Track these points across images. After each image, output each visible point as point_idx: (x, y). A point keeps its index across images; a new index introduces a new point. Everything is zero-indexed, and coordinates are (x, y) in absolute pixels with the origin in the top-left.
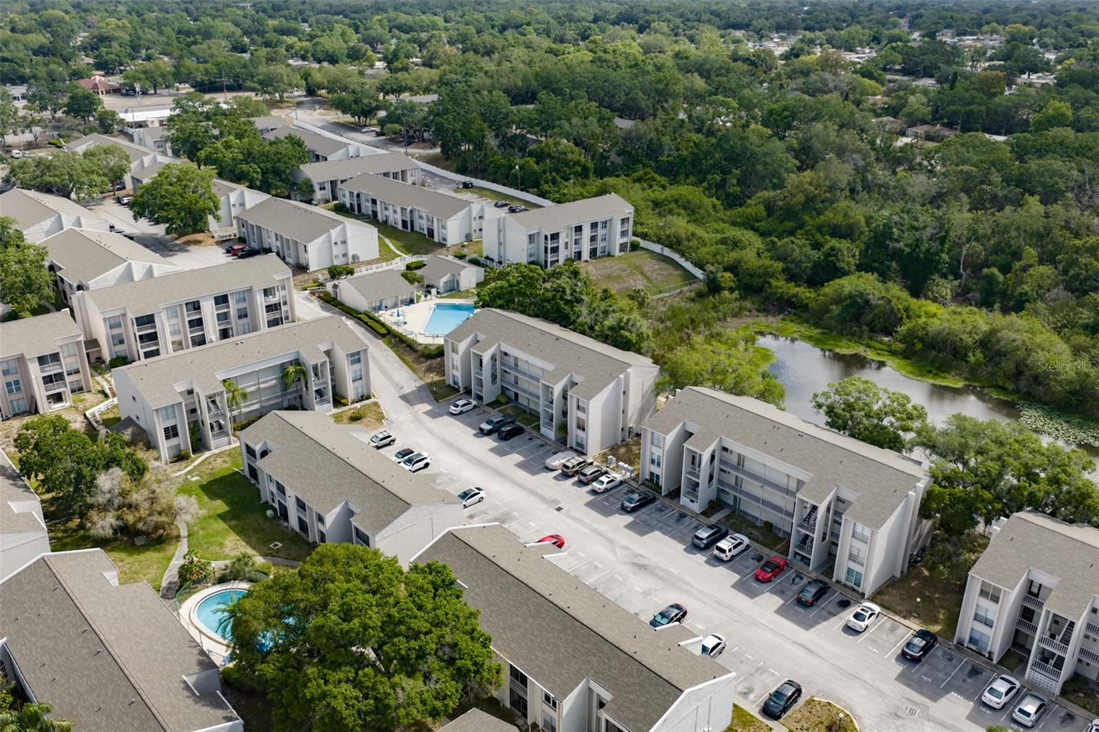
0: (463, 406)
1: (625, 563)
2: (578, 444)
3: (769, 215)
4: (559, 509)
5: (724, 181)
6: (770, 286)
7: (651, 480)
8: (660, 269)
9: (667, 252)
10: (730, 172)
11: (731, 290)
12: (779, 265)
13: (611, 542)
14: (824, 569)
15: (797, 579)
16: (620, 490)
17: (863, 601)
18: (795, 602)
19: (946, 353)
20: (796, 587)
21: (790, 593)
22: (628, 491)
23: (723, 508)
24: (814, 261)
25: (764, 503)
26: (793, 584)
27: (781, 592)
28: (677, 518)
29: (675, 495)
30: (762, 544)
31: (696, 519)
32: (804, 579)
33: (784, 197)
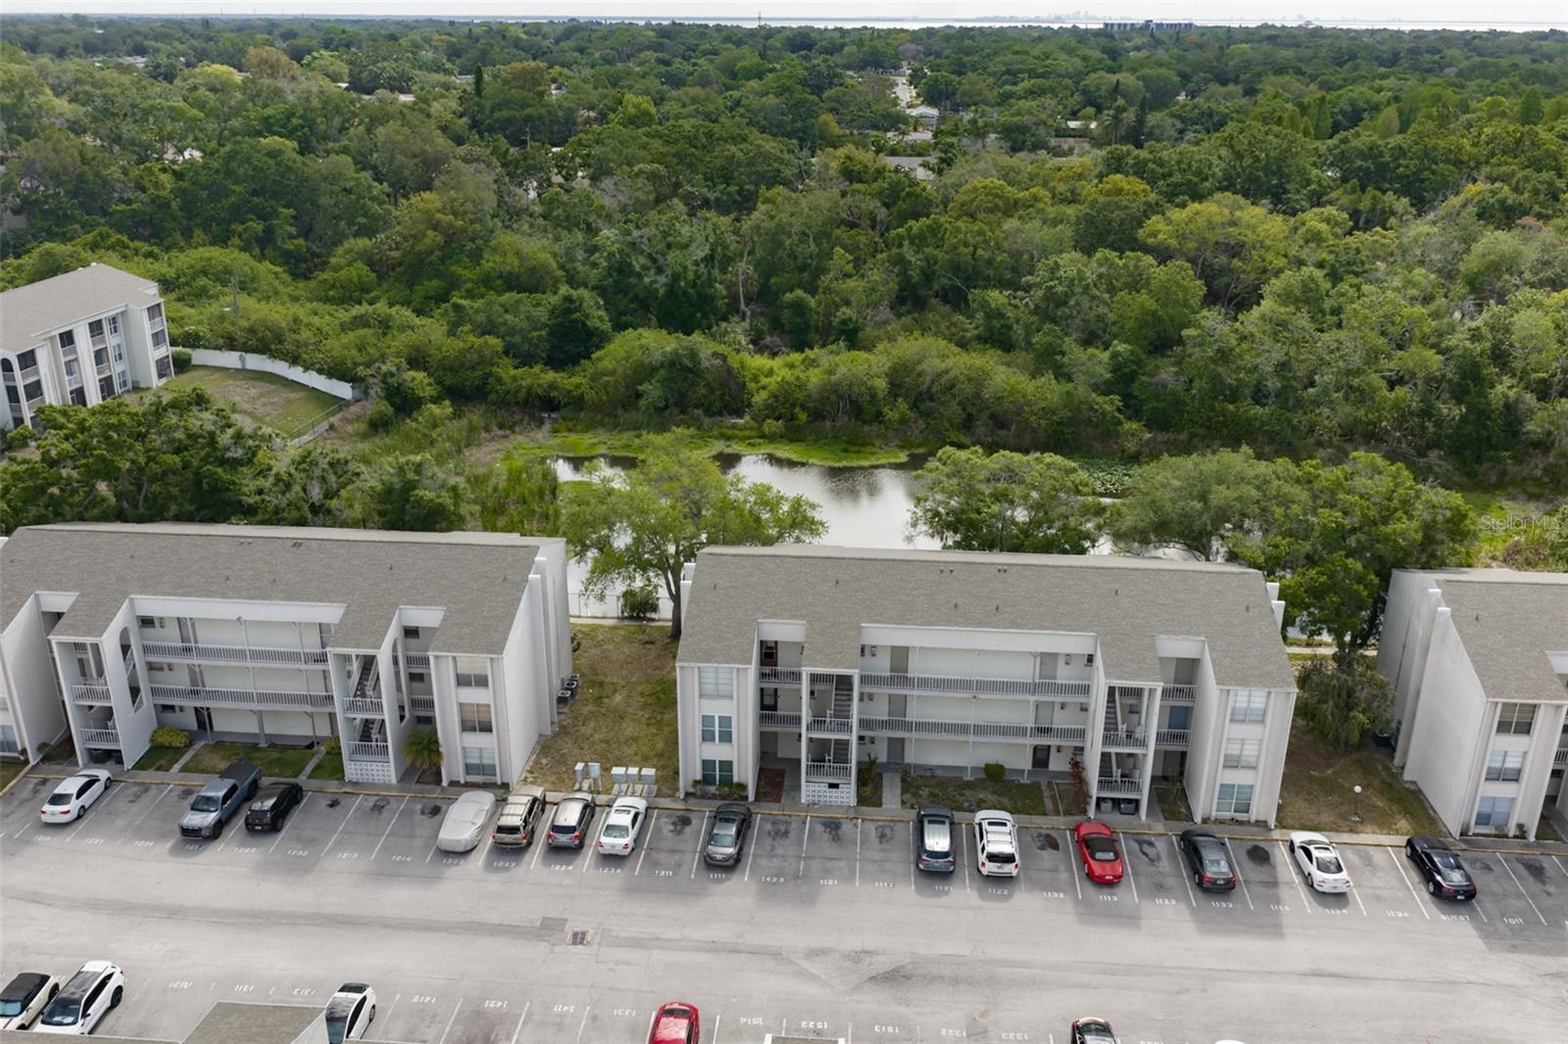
0: (80, 794)
1: (857, 988)
2: (469, 769)
3: (381, 278)
4: (579, 938)
5: (269, 231)
6: (499, 380)
7: (707, 779)
8: (262, 395)
9: (256, 362)
10: (275, 214)
11: (436, 400)
12: (494, 342)
13: (776, 955)
14: (1157, 808)
15: (1146, 848)
16: (658, 830)
17: (1277, 834)
18: (1200, 894)
19: (843, 420)
20: (1165, 865)
21: (1171, 881)
22: (674, 824)
23: (881, 775)
24: (546, 326)
25: (979, 730)
26: (1152, 861)
27: (1159, 889)
28: (826, 836)
29: (780, 785)
30: (1019, 812)
31: (863, 820)
32: (1157, 844)
33: (397, 244)
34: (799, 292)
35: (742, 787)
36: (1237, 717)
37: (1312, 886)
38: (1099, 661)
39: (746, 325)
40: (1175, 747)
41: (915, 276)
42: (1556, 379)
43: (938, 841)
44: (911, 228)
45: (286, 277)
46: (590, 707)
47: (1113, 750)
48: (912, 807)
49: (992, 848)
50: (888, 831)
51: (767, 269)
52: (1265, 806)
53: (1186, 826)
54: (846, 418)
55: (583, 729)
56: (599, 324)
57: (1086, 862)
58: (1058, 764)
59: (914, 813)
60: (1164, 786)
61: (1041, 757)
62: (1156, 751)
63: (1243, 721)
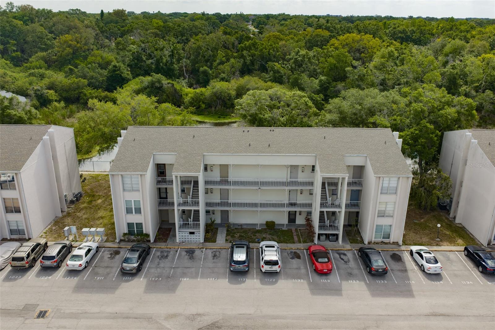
2: (12, 232)
4: (42, 314)
5: (6, 49)
6: (85, 95)
7: (130, 233)
11: (59, 101)
12: (86, 82)
13: (149, 319)
14: (347, 239)
15: (342, 256)
16: (102, 257)
17: (403, 248)
18: (370, 277)
19: (219, 107)
20: (352, 264)
21: (356, 271)
22: (111, 254)
23: (217, 229)
24: (106, 76)
25: (263, 205)
26: (346, 262)
27: (350, 275)
28: (187, 257)
29: (168, 234)
30: (282, 242)
31: (206, 249)
32: (347, 254)
33: (56, 54)
34: (205, 68)
35: (148, 235)
36: (383, 192)
37: (424, 271)
38: (317, 168)
39: (186, 80)
40: (354, 210)
41: (248, 62)
42: (483, 85)
43: (240, 256)
44: (246, 44)
45: (11, 65)
46: (85, 205)
47: (325, 210)
48: (230, 242)
49: (267, 258)
50: (217, 254)
51: (194, 62)
52: (397, 235)
53: (361, 245)
54: (220, 106)
55: (78, 214)
56: (127, 76)
57: (314, 263)
58: (300, 220)
59: (230, 245)
60: (350, 228)
61: (292, 217)
62: (345, 212)
63: (387, 193)
